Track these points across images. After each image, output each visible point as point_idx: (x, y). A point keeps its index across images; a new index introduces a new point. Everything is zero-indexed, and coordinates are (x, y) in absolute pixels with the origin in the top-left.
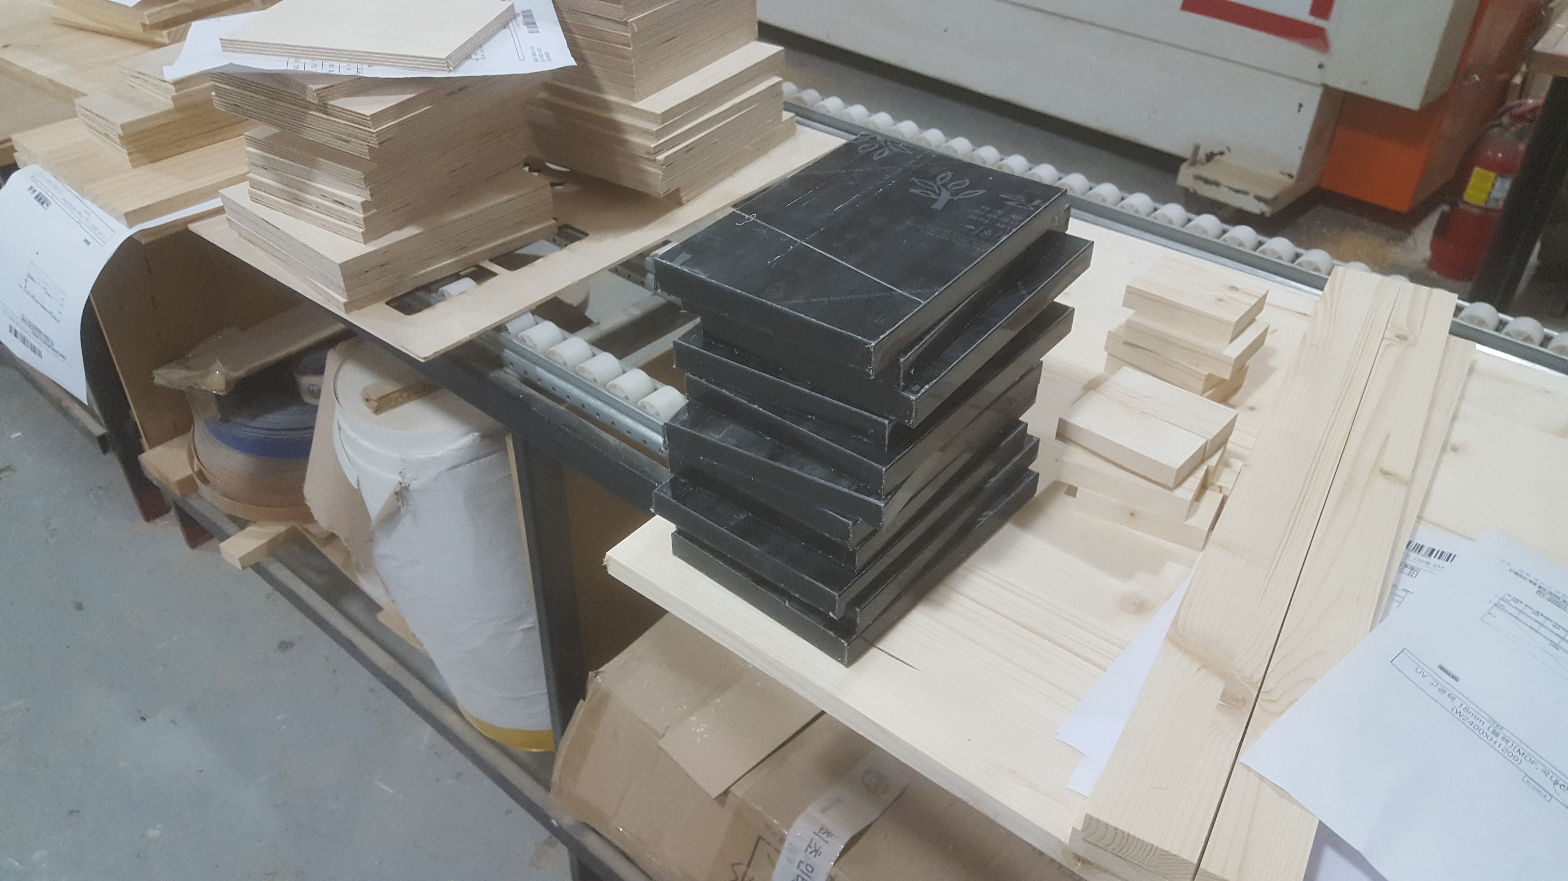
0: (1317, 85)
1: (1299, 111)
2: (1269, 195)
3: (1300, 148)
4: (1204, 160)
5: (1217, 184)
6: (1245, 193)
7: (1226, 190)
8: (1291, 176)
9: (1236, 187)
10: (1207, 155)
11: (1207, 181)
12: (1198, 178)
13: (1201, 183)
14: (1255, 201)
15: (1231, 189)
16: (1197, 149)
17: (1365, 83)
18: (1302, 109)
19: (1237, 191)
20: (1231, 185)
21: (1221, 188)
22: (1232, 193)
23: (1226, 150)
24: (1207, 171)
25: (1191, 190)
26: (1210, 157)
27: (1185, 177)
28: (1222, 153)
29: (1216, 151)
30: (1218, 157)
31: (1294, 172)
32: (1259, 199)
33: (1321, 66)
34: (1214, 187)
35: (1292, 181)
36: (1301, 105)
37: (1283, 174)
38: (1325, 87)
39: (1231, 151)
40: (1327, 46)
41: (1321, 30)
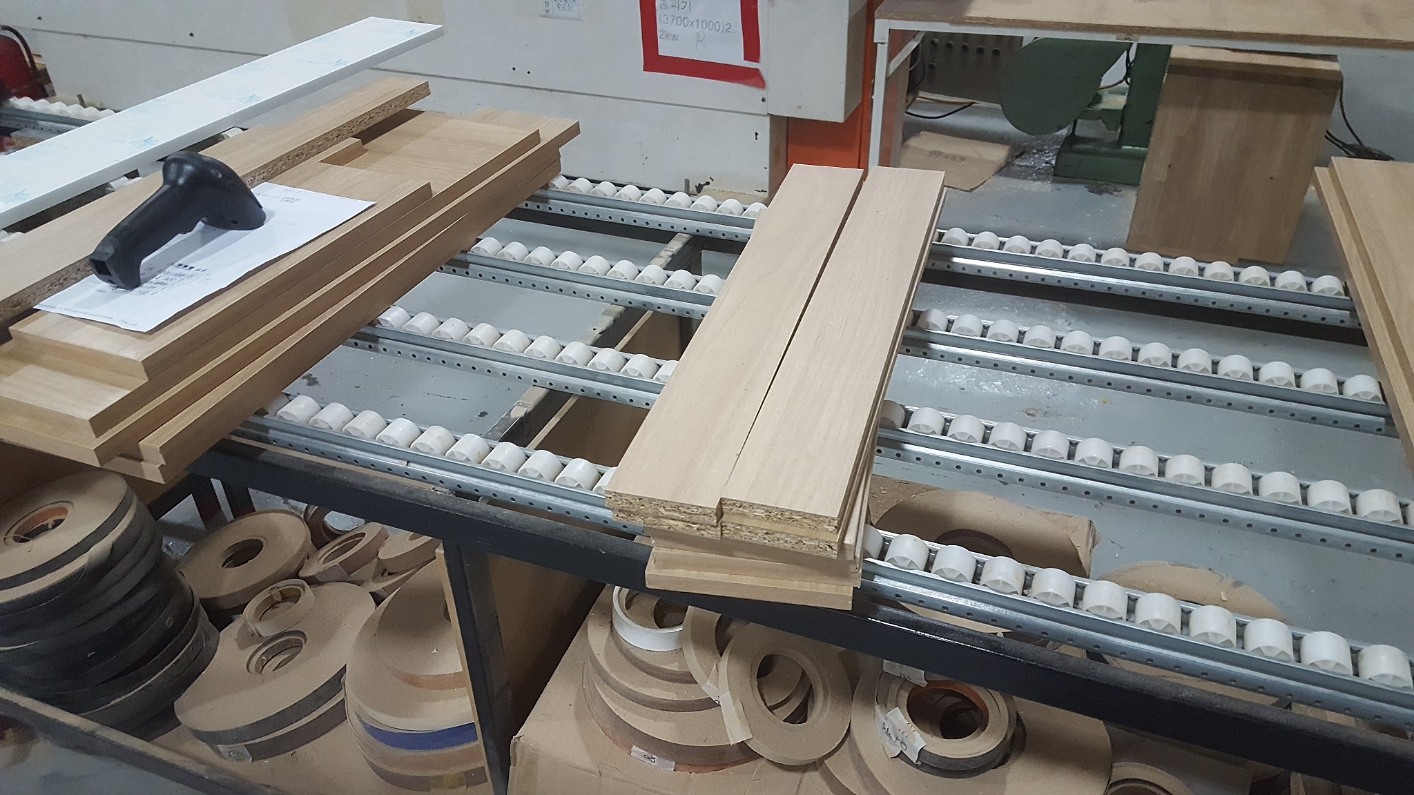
0: (764, 116)
1: (756, 139)
3: (766, 168)
4: (696, 193)
8: (765, 193)
10: (695, 186)
16: (687, 182)
17: (800, 107)
18: (758, 137)
23: (710, 181)
26: (699, 188)
28: (708, 183)
29: (702, 182)
30: (705, 187)
31: (766, 187)
33: (763, 100)
36: (756, 134)
37: (758, 191)
38: (771, 116)
39: (713, 180)
40: (763, 82)
41: (757, 70)
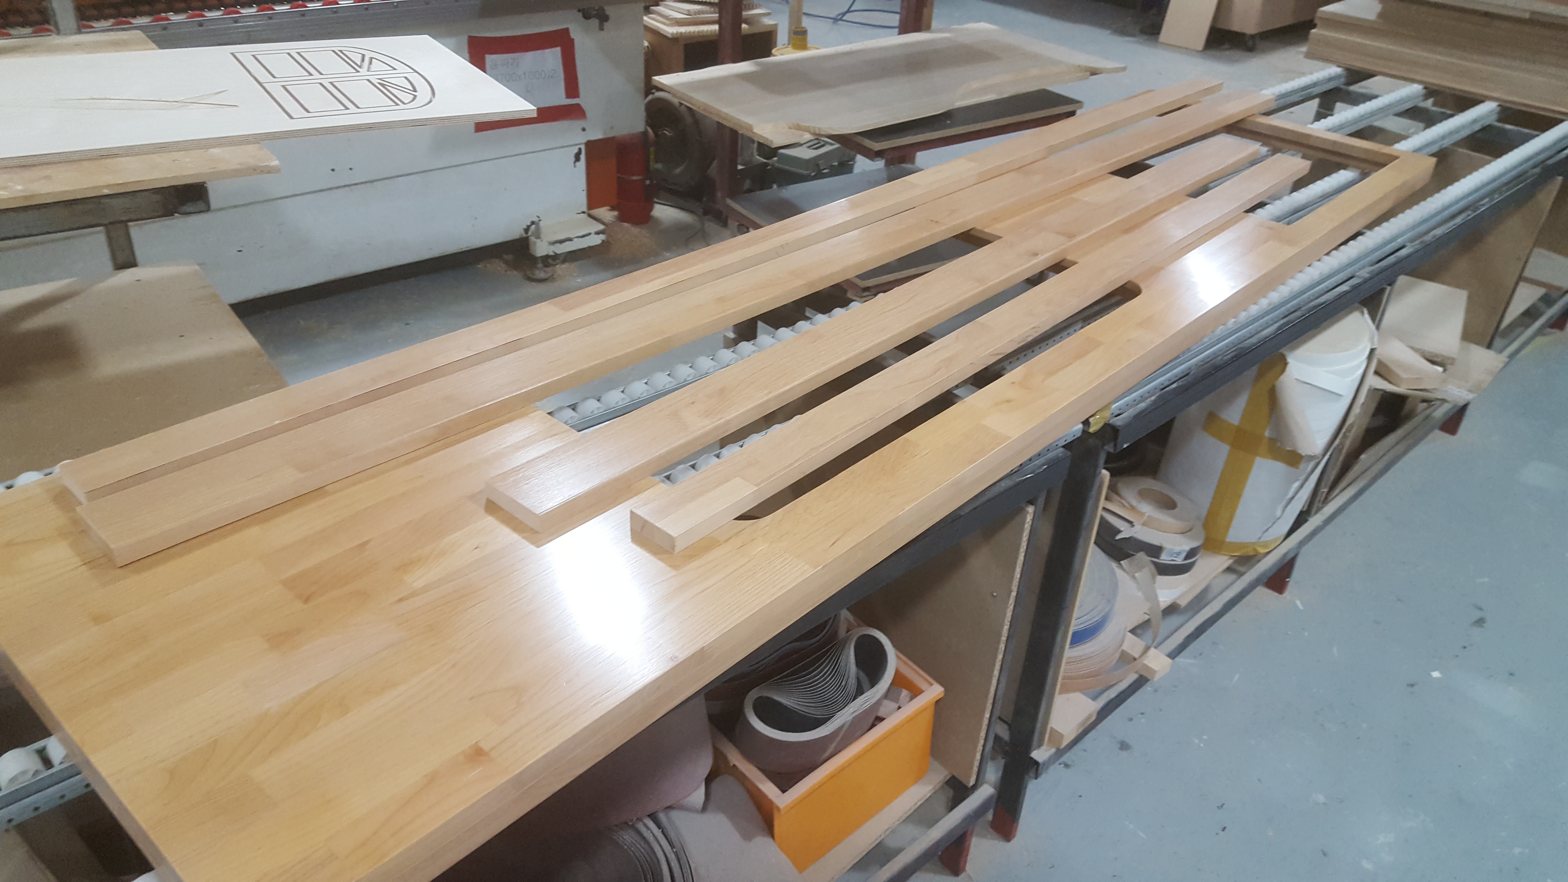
0: (583, 144)
3: (584, 189)
6: (590, 234)
7: (576, 239)
8: (583, 212)
9: (581, 234)
10: (525, 229)
11: (561, 242)
12: (553, 243)
13: (559, 244)
14: (596, 236)
15: (578, 237)
18: (577, 164)
19: (583, 236)
21: (572, 240)
22: (581, 239)
23: (536, 219)
24: (548, 237)
25: (552, 254)
26: (528, 229)
29: (529, 224)
31: (585, 208)
32: (597, 233)
33: (583, 130)
34: (567, 243)
36: (575, 162)
37: (578, 213)
38: (589, 143)
39: (539, 217)
40: (585, 114)
41: (578, 105)
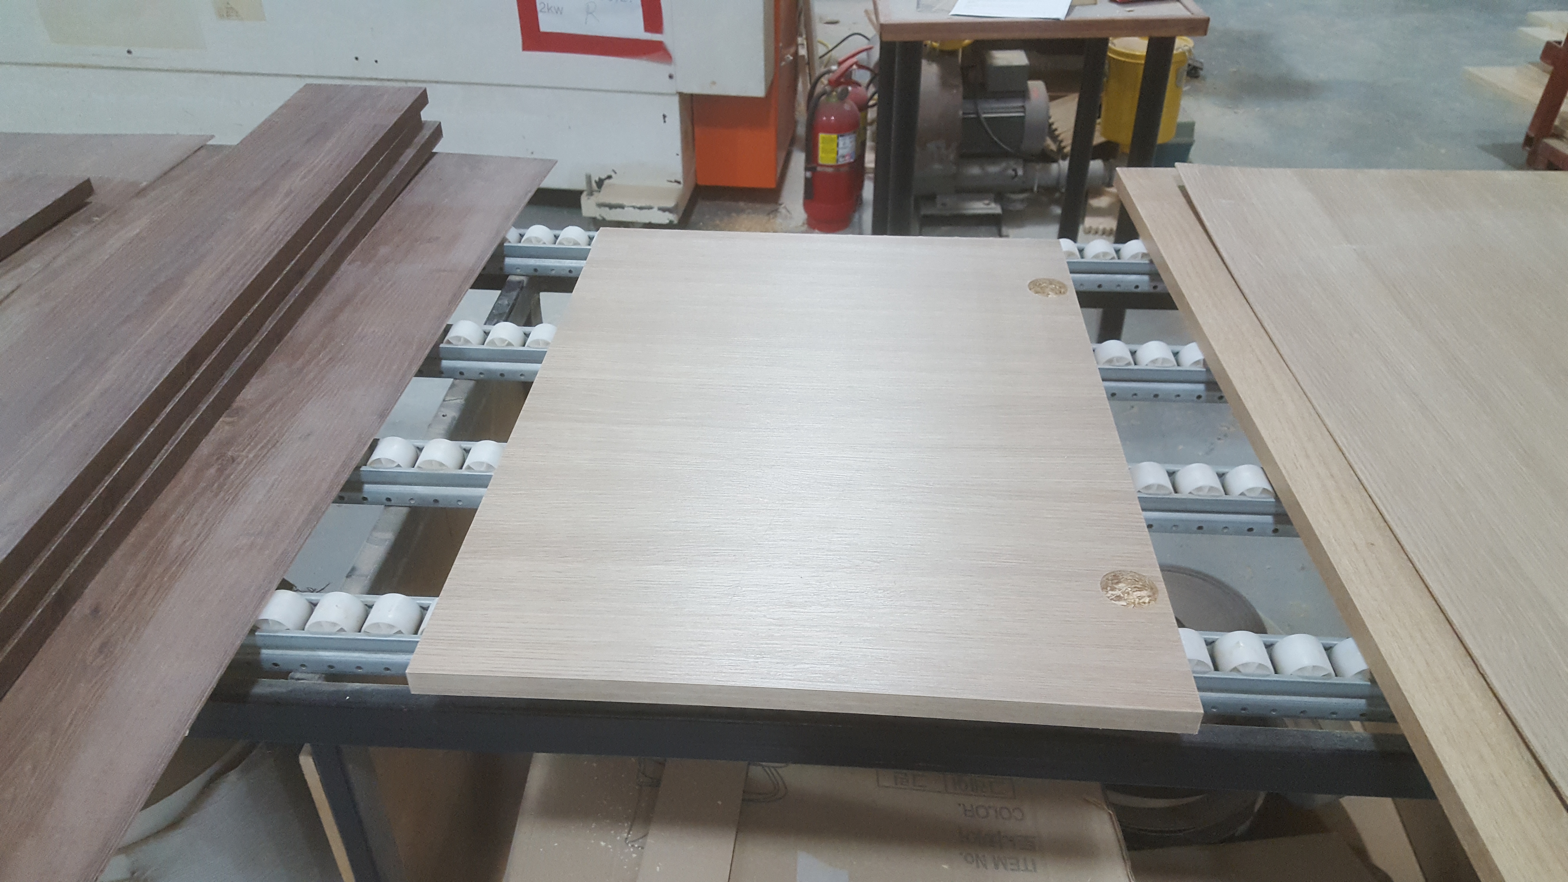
0: (673, 95)
1: (665, 122)
2: (671, 204)
3: (678, 155)
4: (597, 187)
5: (622, 207)
6: (650, 208)
7: (629, 209)
8: (679, 182)
9: (639, 205)
10: (596, 182)
11: (611, 207)
12: (601, 205)
13: (607, 209)
14: (660, 213)
15: (634, 207)
16: (589, 178)
17: (714, 83)
18: (667, 119)
19: (641, 208)
20: (634, 204)
21: (626, 209)
22: (636, 211)
23: (612, 174)
24: (604, 196)
25: (599, 218)
26: (600, 183)
27: (589, 207)
28: (609, 177)
29: (603, 177)
30: (607, 182)
31: (680, 177)
32: (664, 210)
33: (671, 77)
34: (619, 210)
35: (681, 186)
36: (664, 116)
37: (671, 181)
38: (682, 95)
39: (616, 173)
40: (670, 57)
41: (660, 44)
